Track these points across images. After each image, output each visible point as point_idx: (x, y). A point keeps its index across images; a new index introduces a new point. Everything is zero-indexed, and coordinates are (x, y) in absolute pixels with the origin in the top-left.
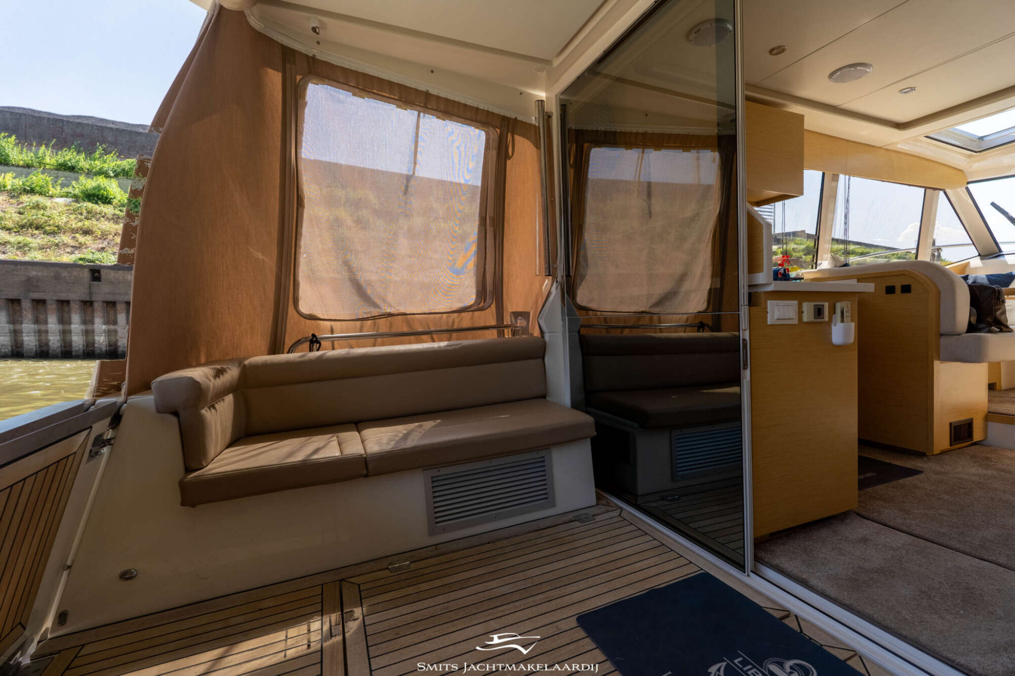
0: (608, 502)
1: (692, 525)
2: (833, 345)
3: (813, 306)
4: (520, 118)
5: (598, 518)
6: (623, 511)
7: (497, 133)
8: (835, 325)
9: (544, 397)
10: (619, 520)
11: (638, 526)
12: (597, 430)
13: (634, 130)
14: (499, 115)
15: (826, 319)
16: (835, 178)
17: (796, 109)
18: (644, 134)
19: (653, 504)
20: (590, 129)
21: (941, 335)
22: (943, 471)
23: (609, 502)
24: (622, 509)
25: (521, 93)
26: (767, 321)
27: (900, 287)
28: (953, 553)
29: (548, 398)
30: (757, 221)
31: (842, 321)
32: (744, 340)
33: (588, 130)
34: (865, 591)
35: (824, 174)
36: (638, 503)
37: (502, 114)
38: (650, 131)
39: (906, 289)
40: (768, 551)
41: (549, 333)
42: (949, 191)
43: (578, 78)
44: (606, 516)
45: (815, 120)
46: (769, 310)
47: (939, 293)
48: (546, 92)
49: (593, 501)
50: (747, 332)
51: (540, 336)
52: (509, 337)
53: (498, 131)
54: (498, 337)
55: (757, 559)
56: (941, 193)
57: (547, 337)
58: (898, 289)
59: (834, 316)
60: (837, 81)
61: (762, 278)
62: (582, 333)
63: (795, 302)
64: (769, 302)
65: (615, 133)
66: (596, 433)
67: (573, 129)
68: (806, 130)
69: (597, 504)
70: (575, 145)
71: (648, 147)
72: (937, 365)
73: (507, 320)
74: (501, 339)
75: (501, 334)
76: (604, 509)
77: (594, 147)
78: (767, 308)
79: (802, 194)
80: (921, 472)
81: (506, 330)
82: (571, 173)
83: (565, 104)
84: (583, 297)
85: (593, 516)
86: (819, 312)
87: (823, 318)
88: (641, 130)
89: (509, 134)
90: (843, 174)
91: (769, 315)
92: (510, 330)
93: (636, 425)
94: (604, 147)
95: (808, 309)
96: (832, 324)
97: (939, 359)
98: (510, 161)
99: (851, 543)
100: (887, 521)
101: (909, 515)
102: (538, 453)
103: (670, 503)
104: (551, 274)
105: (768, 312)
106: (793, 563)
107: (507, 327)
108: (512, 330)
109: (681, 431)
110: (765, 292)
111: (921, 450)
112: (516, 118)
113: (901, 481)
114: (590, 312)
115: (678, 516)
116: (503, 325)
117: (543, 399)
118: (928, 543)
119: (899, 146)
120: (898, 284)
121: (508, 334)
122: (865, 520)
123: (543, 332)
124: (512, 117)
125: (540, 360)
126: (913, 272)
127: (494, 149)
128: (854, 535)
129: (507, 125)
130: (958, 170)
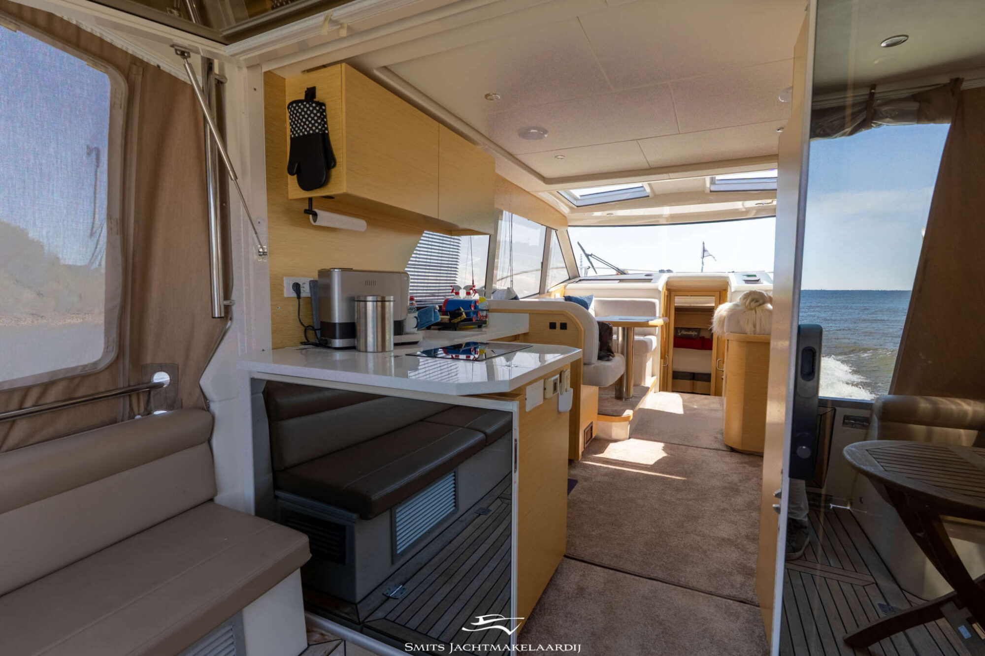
0: (323, 635)
2: (559, 412)
3: (552, 382)
4: (164, 67)
6: (347, 643)
8: (561, 394)
9: (212, 500)
12: (311, 553)
19: (380, 614)
22: (587, 475)
23: (324, 632)
24: (344, 640)
26: (526, 409)
29: (217, 499)
31: (566, 390)
36: (361, 619)
37: (130, 52)
39: (564, 326)
41: (219, 401)
42: (558, 231)
46: (527, 397)
47: (584, 331)
56: (555, 232)
57: (216, 408)
58: (558, 325)
59: (561, 384)
63: (542, 381)
64: (527, 387)
66: (310, 556)
69: (310, 644)
72: (582, 388)
76: (320, 651)
78: (526, 395)
80: (576, 482)
86: (555, 386)
87: (557, 391)
90: (507, 210)
91: (527, 402)
93: (354, 516)
95: (549, 384)
97: (583, 384)
99: (573, 600)
100: (583, 556)
101: (592, 541)
105: (526, 399)
117: (212, 506)
120: (558, 321)
122: (570, 560)
123: (207, 400)
124: (152, 63)
125: (205, 446)
126: (569, 313)
127: (121, 108)
128: (571, 586)
129: (141, 73)
130: (565, 216)
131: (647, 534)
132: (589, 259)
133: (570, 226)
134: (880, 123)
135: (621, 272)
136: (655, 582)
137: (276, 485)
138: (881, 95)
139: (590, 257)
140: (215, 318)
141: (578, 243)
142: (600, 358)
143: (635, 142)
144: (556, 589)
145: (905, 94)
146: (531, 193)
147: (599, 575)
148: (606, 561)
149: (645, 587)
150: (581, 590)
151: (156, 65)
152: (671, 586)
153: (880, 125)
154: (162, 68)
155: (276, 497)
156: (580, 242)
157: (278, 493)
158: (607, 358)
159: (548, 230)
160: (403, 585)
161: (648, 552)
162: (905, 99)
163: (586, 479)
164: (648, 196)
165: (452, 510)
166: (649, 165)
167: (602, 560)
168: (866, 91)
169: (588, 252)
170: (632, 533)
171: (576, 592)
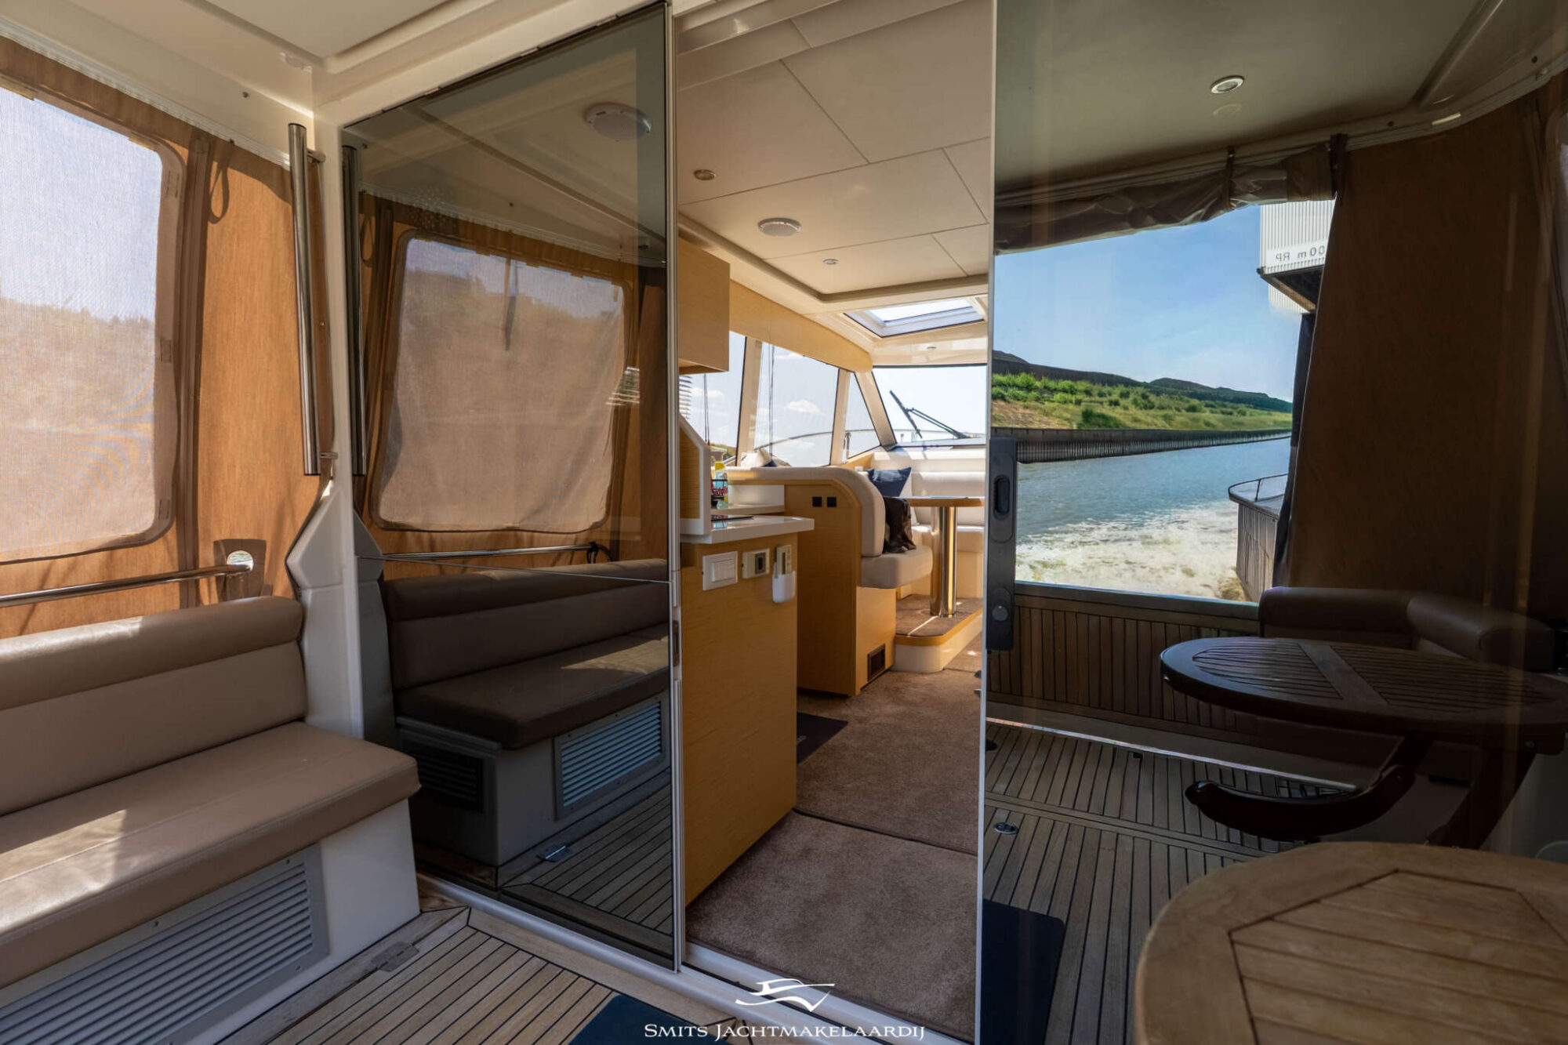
0: (443, 901)
1: (592, 901)
2: (773, 602)
3: (754, 557)
4: (240, 142)
5: (425, 946)
6: (473, 910)
7: (180, 158)
8: (776, 577)
9: (301, 719)
10: (468, 935)
11: (502, 936)
12: (421, 781)
13: (490, 224)
14: (186, 124)
15: (768, 571)
16: (759, 345)
17: (720, 253)
18: (508, 235)
19: (526, 878)
20: (405, 203)
21: (862, 557)
22: (864, 715)
23: (445, 898)
24: (469, 907)
25: (246, 95)
26: (702, 587)
27: (826, 499)
28: (887, 840)
29: (311, 720)
30: (691, 442)
31: (784, 572)
32: (675, 623)
33: (402, 205)
34: (815, 940)
35: (746, 338)
36: (500, 884)
37: (192, 123)
38: (517, 231)
39: (832, 502)
40: (702, 918)
41: (313, 588)
42: (858, 374)
43: (384, 112)
44: (442, 934)
45: (741, 271)
46: (704, 570)
47: (861, 508)
48: (314, 110)
49: (410, 903)
50: (679, 611)
51: (291, 595)
52: (211, 606)
53: (184, 152)
54: (182, 607)
55: (691, 937)
56: (852, 374)
57: (308, 596)
58: (825, 502)
59: (775, 564)
60: (766, 231)
61: (698, 526)
62: (387, 578)
63: (736, 553)
64: (704, 558)
65: (456, 221)
66: (420, 786)
67: (369, 195)
68: (731, 280)
69: (422, 912)
70: (373, 219)
71: (519, 257)
72: (859, 589)
73: (207, 556)
74: (192, 613)
75: (189, 595)
76: (434, 918)
77: (416, 238)
78: (702, 567)
79: (727, 370)
80: (845, 723)
81: (203, 582)
82: (366, 274)
83: (355, 147)
84: (390, 508)
85: (414, 944)
86: (760, 563)
87: (764, 571)
88: (503, 226)
89: (215, 165)
90: (767, 341)
91: (704, 577)
92: (213, 579)
93: (495, 745)
94: (435, 240)
95: (749, 559)
96: (773, 576)
97: (861, 586)
98: (215, 226)
99: (792, 862)
100: (824, 812)
101: (843, 794)
102: (288, 861)
103: (556, 864)
104: (319, 472)
105: (703, 573)
106: (734, 928)
107: (206, 573)
108: (218, 579)
109: (569, 736)
110: (700, 544)
111: (844, 693)
112: (232, 142)
113: (830, 742)
114: (409, 534)
115: (567, 891)
116: (197, 571)
117: (299, 725)
118: (865, 833)
119: (818, 317)
120: (825, 496)
121: (208, 593)
122: (803, 817)
123: (298, 587)
124: (223, 137)
125: (292, 646)
126: (839, 483)
127: (176, 195)
128: (795, 847)
129: (207, 150)
130: (866, 352)
131: (925, 787)
132: (909, 417)
133: (874, 367)
134: (1241, 201)
135: (960, 436)
136: (914, 843)
137: (398, 709)
138: (1245, 161)
139: (910, 413)
140: (308, 475)
141: (891, 393)
142: (888, 548)
143: (929, 236)
144: (773, 850)
145: (1275, 159)
146: (806, 316)
147: (839, 835)
148: (855, 818)
149: (899, 848)
150: (807, 852)
151: (228, 139)
152: (935, 848)
153: (1243, 204)
154: (236, 143)
155: (398, 726)
156: (893, 391)
157: (402, 720)
158: (898, 549)
159: (843, 371)
160: (567, 846)
161: (918, 808)
162: (1274, 167)
163: (861, 721)
164: (983, 320)
165: (656, 755)
166: (964, 272)
167: (849, 818)
168: (1224, 156)
169: (907, 406)
170: (903, 786)
171: (799, 854)
